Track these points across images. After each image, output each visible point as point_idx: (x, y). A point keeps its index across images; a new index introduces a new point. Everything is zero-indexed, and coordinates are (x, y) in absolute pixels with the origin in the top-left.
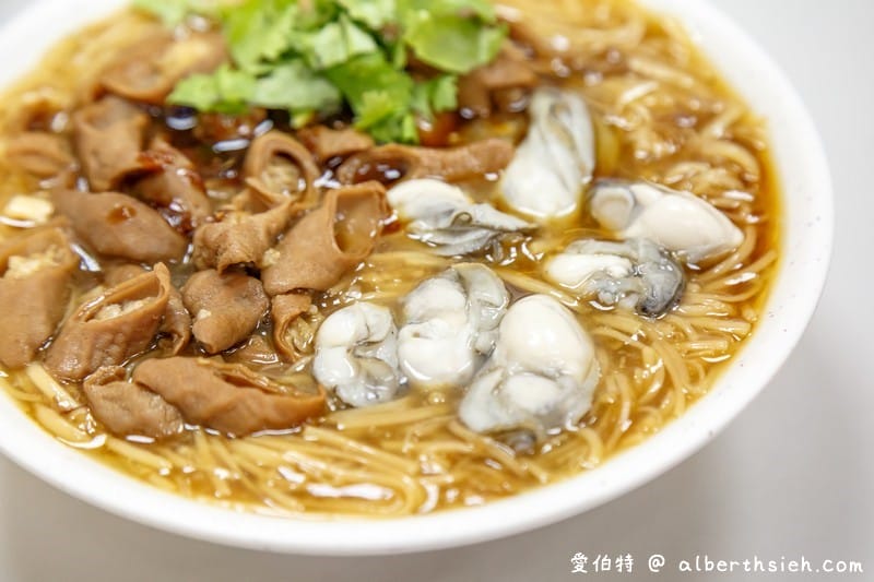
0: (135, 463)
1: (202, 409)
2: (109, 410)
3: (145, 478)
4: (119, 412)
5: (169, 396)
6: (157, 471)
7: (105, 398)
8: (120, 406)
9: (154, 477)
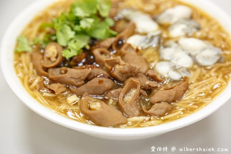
0: (174, 117)
1: (172, 98)
2: (158, 112)
3: (180, 118)
4: (160, 111)
5: (164, 101)
6: (180, 114)
7: (155, 110)
8: (159, 109)
9: (181, 116)
